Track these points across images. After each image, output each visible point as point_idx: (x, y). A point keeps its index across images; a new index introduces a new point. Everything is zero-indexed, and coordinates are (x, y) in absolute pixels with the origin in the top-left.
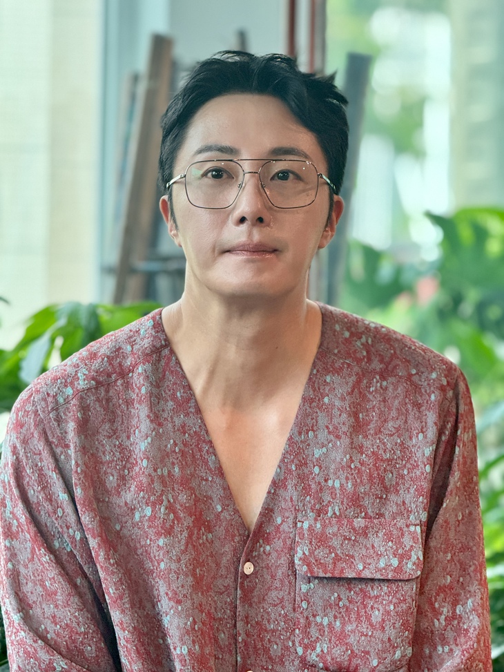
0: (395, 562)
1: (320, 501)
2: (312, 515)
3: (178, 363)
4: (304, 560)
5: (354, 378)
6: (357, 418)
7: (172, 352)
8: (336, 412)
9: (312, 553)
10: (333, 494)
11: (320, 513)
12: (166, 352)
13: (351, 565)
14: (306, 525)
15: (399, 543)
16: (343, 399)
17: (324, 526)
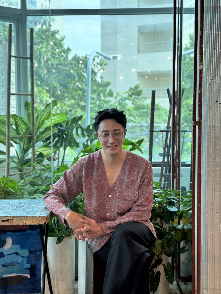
0: (133, 198)
1: (122, 186)
2: (120, 188)
3: (102, 160)
4: (118, 195)
5: (130, 166)
6: (129, 173)
7: (102, 158)
8: (126, 171)
9: (119, 194)
10: (124, 185)
11: (122, 188)
12: (101, 158)
13: (126, 197)
14: (119, 190)
15: (134, 195)
16: (128, 169)
17: (122, 190)
